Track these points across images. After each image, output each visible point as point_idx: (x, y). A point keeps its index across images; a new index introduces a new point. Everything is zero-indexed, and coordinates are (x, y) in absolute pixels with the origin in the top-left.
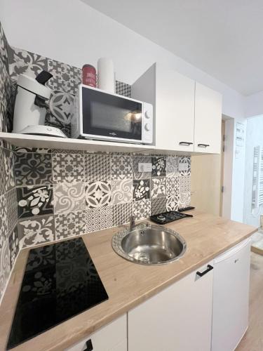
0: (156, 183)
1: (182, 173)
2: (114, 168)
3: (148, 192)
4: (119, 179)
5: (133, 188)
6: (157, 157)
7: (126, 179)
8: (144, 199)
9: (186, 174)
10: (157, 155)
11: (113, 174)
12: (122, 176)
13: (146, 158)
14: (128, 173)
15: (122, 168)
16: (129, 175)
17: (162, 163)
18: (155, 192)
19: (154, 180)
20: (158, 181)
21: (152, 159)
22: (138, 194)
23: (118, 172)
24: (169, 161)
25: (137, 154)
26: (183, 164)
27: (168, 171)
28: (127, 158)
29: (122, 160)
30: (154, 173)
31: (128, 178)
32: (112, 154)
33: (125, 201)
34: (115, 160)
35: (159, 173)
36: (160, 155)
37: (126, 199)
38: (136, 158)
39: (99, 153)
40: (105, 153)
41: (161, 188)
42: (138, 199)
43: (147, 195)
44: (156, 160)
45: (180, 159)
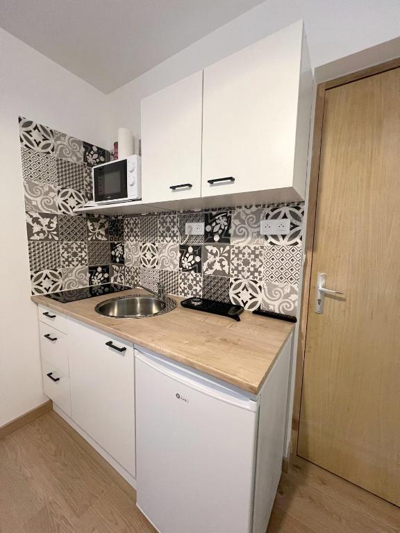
0: (211, 253)
1: (271, 239)
2: (161, 230)
3: (200, 264)
4: (165, 242)
5: (179, 255)
6: (214, 213)
7: (172, 243)
8: (193, 272)
9: (283, 243)
10: (213, 210)
11: (160, 236)
12: (168, 239)
13: (196, 215)
14: (175, 235)
15: (168, 230)
16: (175, 238)
17: (223, 222)
18: (210, 266)
19: (209, 248)
20: (215, 250)
21: (206, 215)
22: (186, 264)
23: (164, 234)
24: (238, 217)
25: (184, 212)
26: (279, 221)
27: (236, 236)
28: (174, 217)
29: (168, 220)
30: (208, 237)
31: (174, 241)
32: (160, 214)
33: (170, 268)
34: (162, 221)
35: (217, 238)
36: (220, 209)
37: (172, 266)
38: (184, 217)
39: (150, 214)
40: (154, 214)
41: (220, 261)
42: (185, 270)
43: (197, 268)
44: (212, 217)
45: (267, 210)
